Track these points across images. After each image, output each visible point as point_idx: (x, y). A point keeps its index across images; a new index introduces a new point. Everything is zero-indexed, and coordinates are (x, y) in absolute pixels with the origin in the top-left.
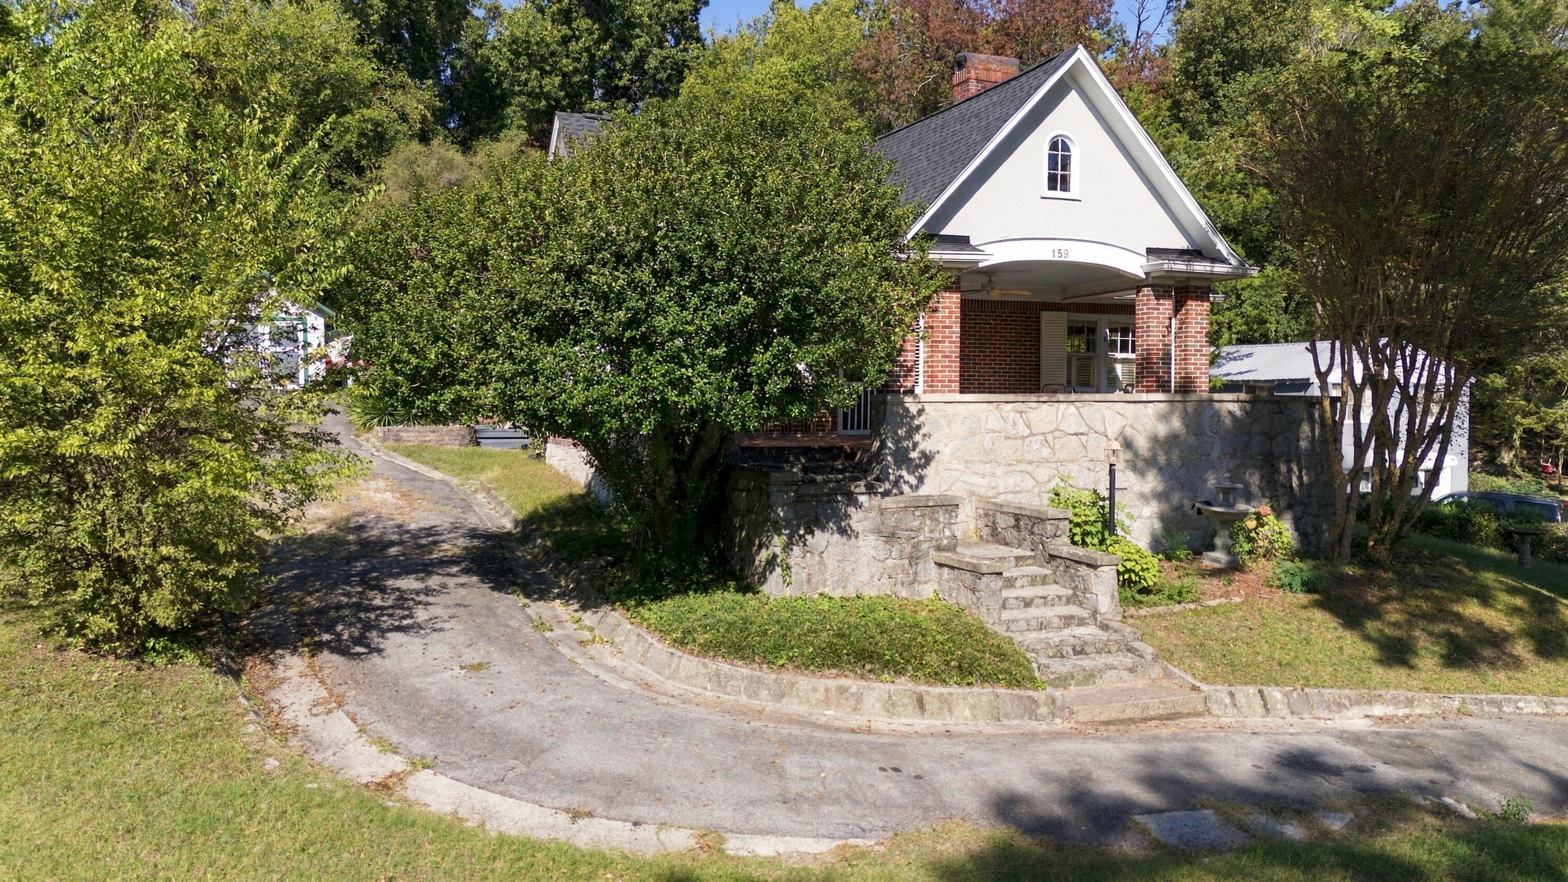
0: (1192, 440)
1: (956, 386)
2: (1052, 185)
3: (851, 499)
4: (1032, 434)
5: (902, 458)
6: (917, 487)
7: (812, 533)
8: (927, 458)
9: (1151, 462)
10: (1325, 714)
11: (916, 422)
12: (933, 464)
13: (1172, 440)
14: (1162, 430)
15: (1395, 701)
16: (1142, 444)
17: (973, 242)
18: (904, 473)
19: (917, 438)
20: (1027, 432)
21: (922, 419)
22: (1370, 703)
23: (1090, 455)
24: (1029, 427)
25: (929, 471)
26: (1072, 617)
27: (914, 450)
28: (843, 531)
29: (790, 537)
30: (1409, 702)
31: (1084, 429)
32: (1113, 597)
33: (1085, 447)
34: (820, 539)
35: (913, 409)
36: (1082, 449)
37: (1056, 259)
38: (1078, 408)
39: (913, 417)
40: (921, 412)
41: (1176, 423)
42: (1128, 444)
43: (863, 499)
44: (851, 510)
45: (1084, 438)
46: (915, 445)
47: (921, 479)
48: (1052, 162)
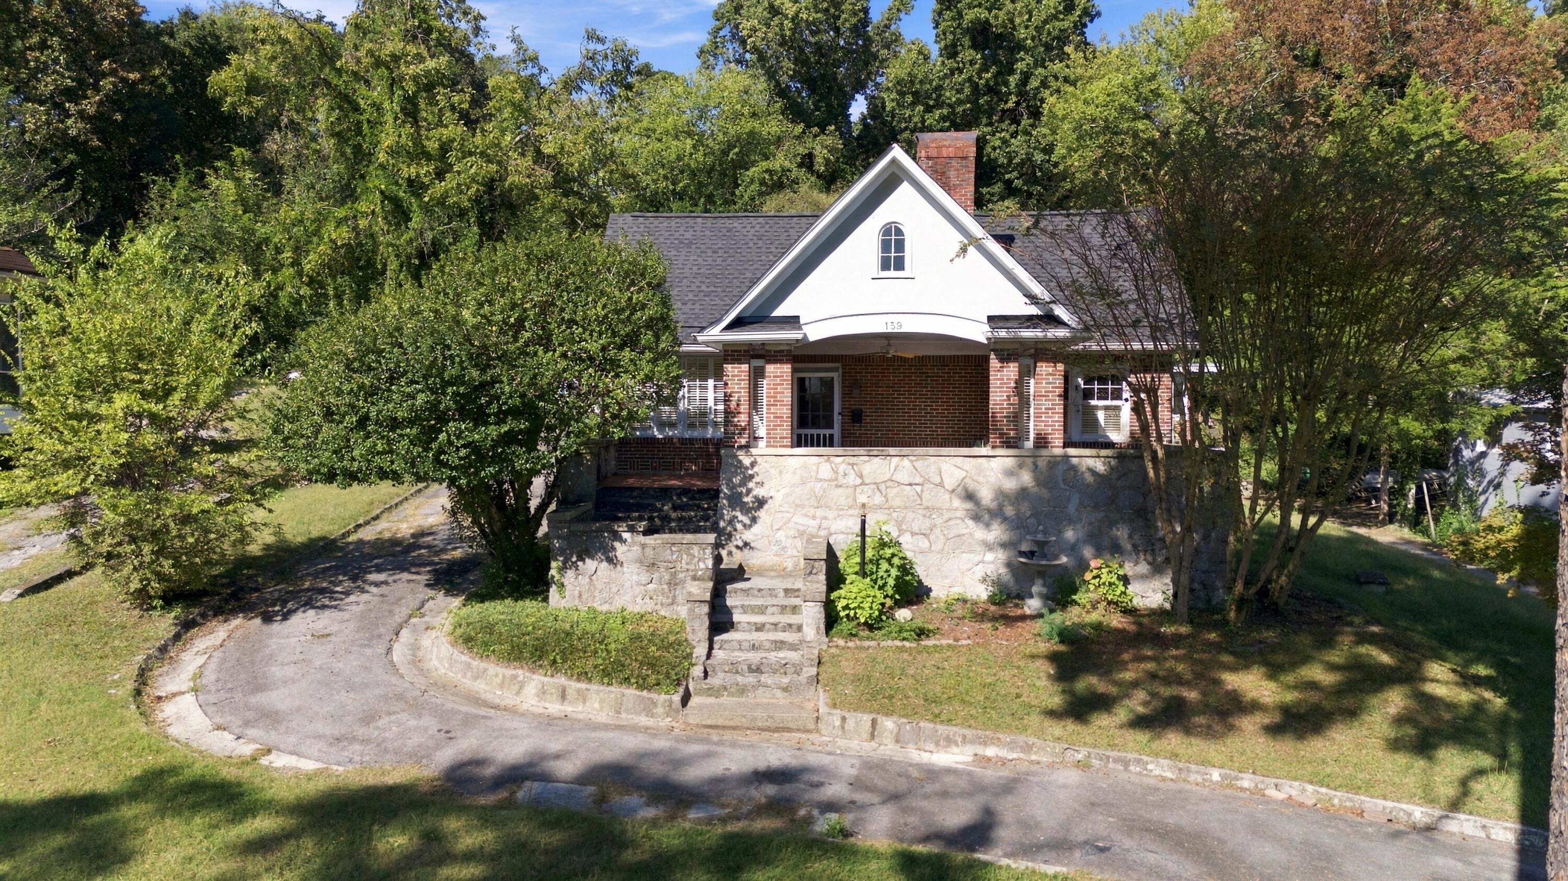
0: (1045, 493)
1: (787, 442)
2: (885, 265)
3: (617, 537)
4: (863, 484)
5: (736, 501)
6: (750, 526)
7: (583, 560)
8: (761, 503)
9: (996, 513)
10: (931, 747)
11: (750, 472)
12: (766, 507)
13: (1023, 493)
14: (1010, 485)
15: (1012, 746)
16: (986, 495)
17: (802, 321)
18: (738, 514)
19: (751, 485)
20: (859, 481)
21: (756, 469)
22: (985, 744)
23: (925, 504)
24: (861, 477)
25: (762, 514)
26: (782, 642)
27: (747, 494)
28: (610, 560)
29: (564, 563)
30: (1028, 748)
31: (918, 480)
32: (818, 628)
33: (920, 496)
34: (590, 565)
35: (747, 461)
36: (916, 497)
37: (889, 330)
38: (912, 461)
39: (747, 468)
40: (753, 464)
41: (1026, 478)
42: (970, 496)
43: (626, 535)
44: (617, 544)
45: (918, 488)
46: (749, 491)
47: (754, 520)
48: (886, 246)
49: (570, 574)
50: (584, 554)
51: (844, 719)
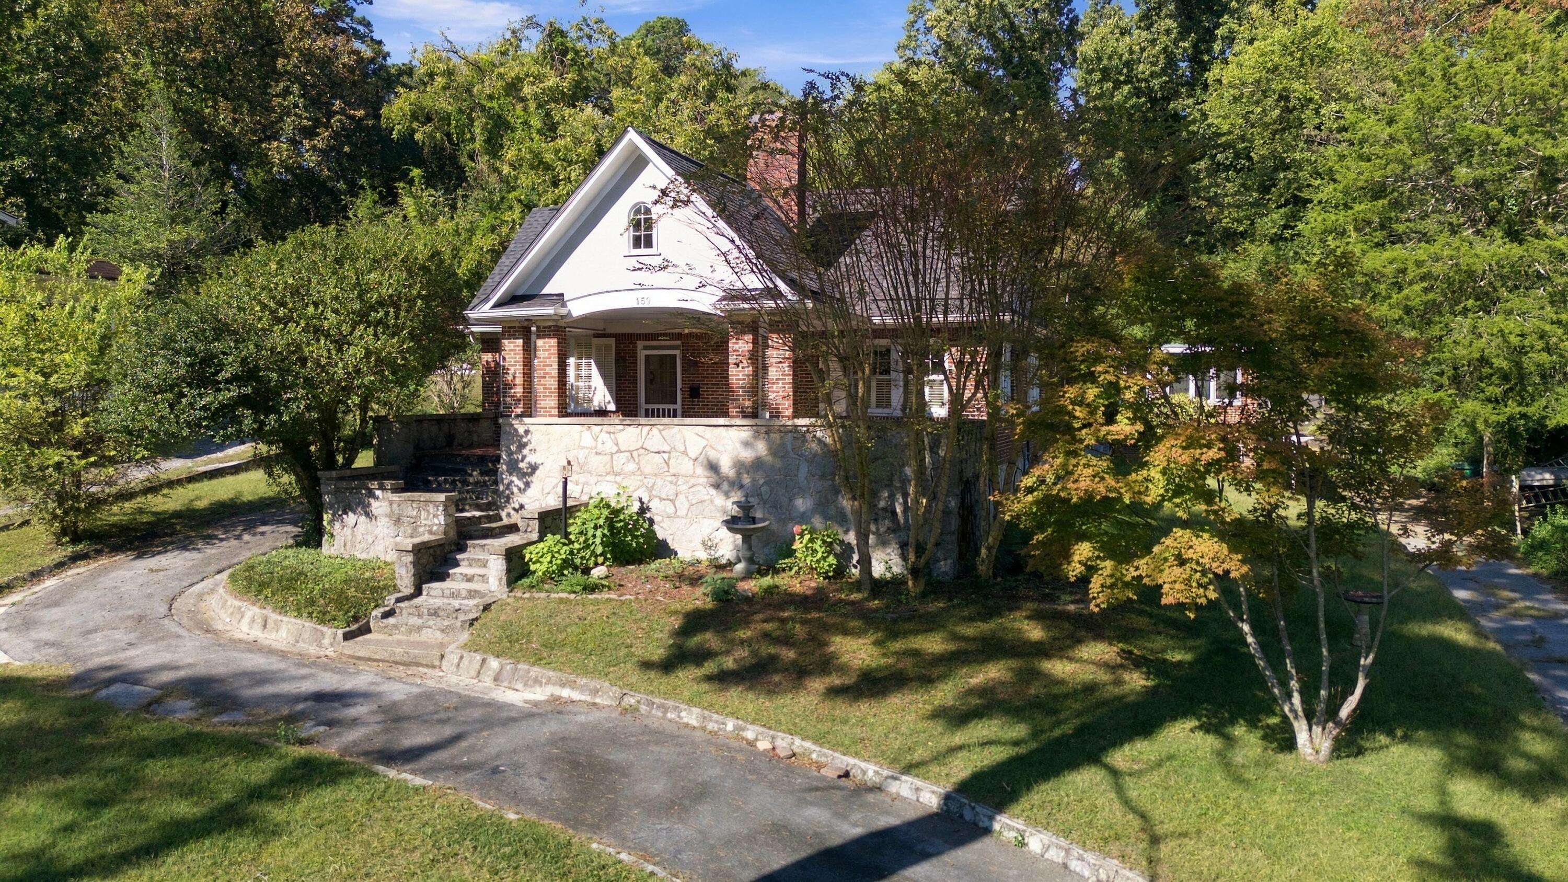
0: (778, 464)
1: (555, 412)
2: (637, 243)
3: (371, 494)
4: (619, 451)
5: (513, 467)
6: (525, 490)
7: (346, 513)
8: (534, 468)
9: (736, 484)
10: (519, 686)
11: (525, 440)
12: (538, 472)
13: (758, 463)
14: (747, 455)
15: (582, 689)
16: (726, 466)
17: (566, 298)
18: (515, 479)
19: (525, 451)
20: (615, 449)
21: (529, 437)
22: (563, 685)
23: (672, 471)
24: (617, 445)
25: (534, 478)
26: (475, 591)
27: (522, 461)
28: (367, 514)
29: (333, 515)
30: (595, 692)
31: (667, 448)
33: (667, 464)
34: (351, 518)
35: (521, 430)
36: (664, 465)
37: (640, 305)
38: (660, 431)
39: (522, 437)
40: (527, 432)
41: (761, 448)
42: (711, 465)
43: (378, 493)
44: (372, 501)
45: (666, 456)
46: (524, 457)
47: (527, 485)
48: (637, 225)
49: (337, 525)
50: (347, 508)
51: (462, 657)
